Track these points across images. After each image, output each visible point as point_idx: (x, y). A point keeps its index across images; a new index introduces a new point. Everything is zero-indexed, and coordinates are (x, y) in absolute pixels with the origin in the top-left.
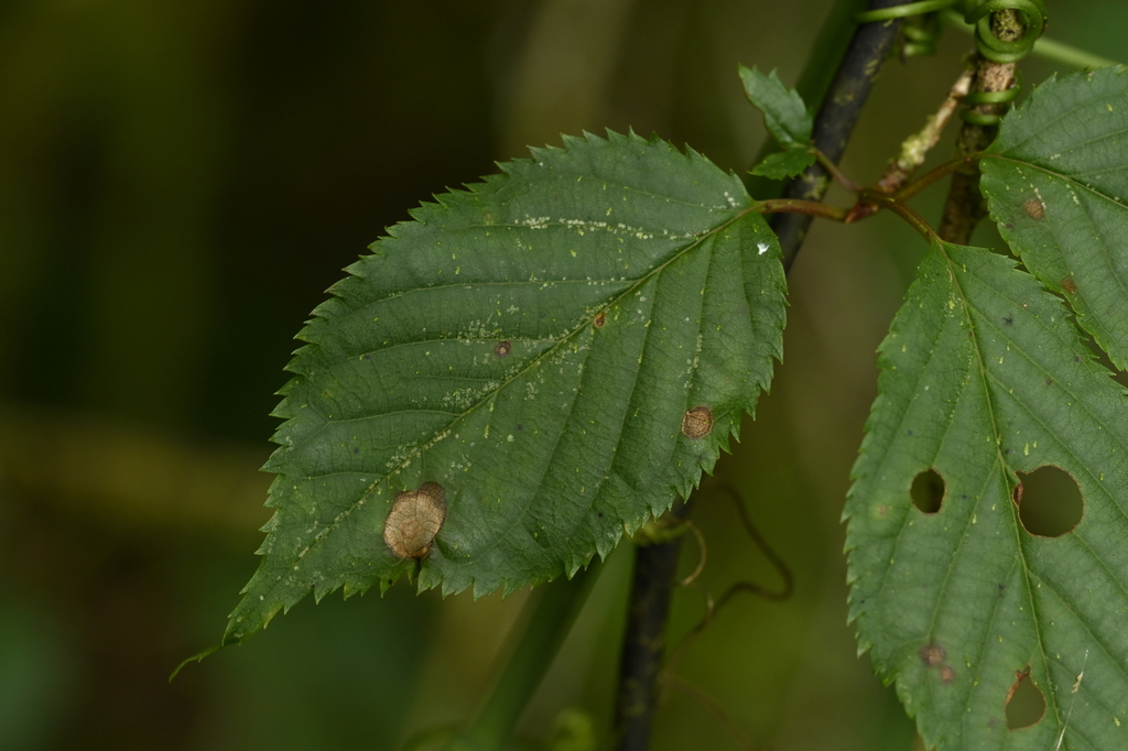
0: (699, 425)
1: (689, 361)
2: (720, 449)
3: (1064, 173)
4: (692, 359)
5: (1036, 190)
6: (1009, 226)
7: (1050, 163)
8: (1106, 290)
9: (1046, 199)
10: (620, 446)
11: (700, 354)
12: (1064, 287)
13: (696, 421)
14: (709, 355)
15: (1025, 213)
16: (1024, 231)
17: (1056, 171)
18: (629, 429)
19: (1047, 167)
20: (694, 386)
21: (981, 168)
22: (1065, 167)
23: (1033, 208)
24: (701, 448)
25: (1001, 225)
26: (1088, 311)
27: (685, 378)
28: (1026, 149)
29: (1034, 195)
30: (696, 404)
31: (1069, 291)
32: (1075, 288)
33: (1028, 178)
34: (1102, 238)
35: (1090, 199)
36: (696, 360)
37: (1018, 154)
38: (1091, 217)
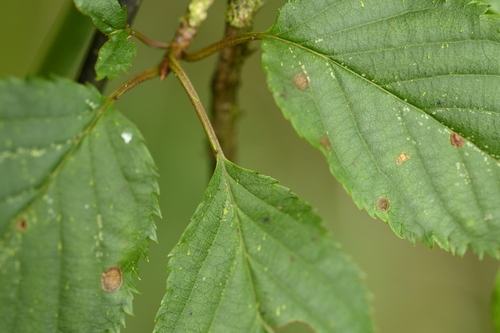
0: (113, 281)
1: (96, 237)
2: (133, 293)
3: (325, 54)
4: (97, 234)
5: (303, 67)
6: (282, 96)
7: (315, 46)
8: (352, 146)
9: (310, 74)
10: (61, 313)
11: (102, 229)
12: (321, 144)
13: (111, 278)
14: (109, 228)
15: (294, 85)
16: (294, 99)
17: (319, 52)
18: (63, 299)
19: (312, 48)
20: (104, 255)
21: (263, 48)
22: (326, 50)
23: (300, 81)
24: (120, 297)
25: (276, 95)
26: (339, 162)
27: (96, 250)
28: (297, 34)
29: (302, 70)
30: (108, 267)
31: (325, 147)
32: (329, 144)
33: (297, 56)
34: (351, 105)
35: (344, 75)
36: (101, 234)
37: (291, 37)
38: (343, 89)
